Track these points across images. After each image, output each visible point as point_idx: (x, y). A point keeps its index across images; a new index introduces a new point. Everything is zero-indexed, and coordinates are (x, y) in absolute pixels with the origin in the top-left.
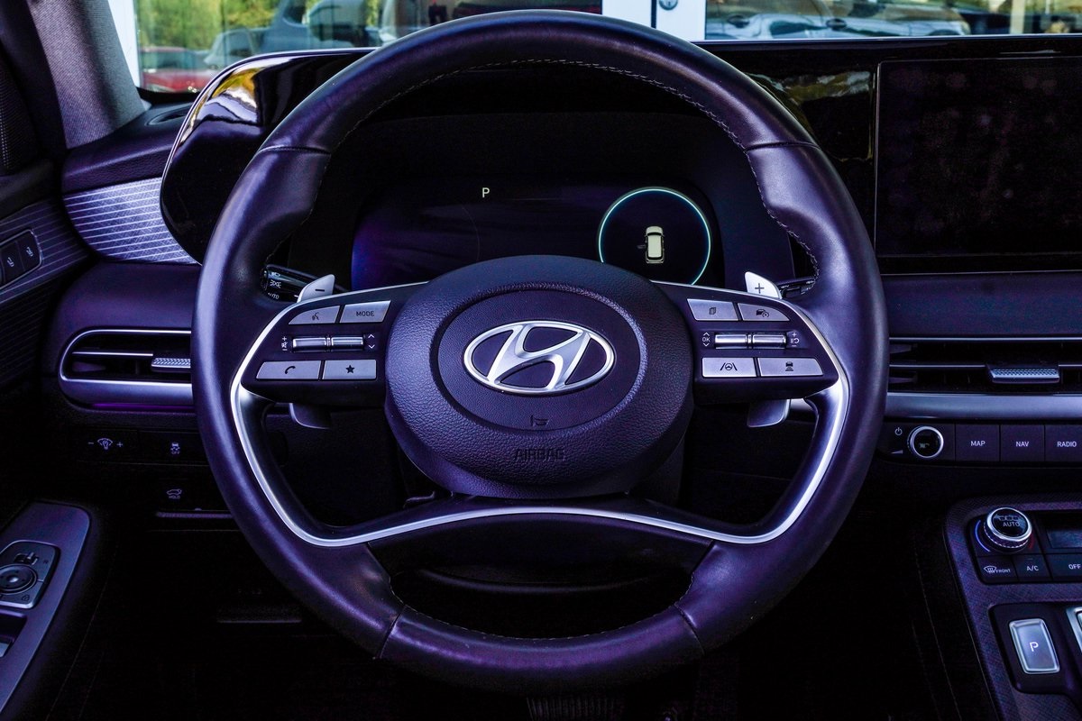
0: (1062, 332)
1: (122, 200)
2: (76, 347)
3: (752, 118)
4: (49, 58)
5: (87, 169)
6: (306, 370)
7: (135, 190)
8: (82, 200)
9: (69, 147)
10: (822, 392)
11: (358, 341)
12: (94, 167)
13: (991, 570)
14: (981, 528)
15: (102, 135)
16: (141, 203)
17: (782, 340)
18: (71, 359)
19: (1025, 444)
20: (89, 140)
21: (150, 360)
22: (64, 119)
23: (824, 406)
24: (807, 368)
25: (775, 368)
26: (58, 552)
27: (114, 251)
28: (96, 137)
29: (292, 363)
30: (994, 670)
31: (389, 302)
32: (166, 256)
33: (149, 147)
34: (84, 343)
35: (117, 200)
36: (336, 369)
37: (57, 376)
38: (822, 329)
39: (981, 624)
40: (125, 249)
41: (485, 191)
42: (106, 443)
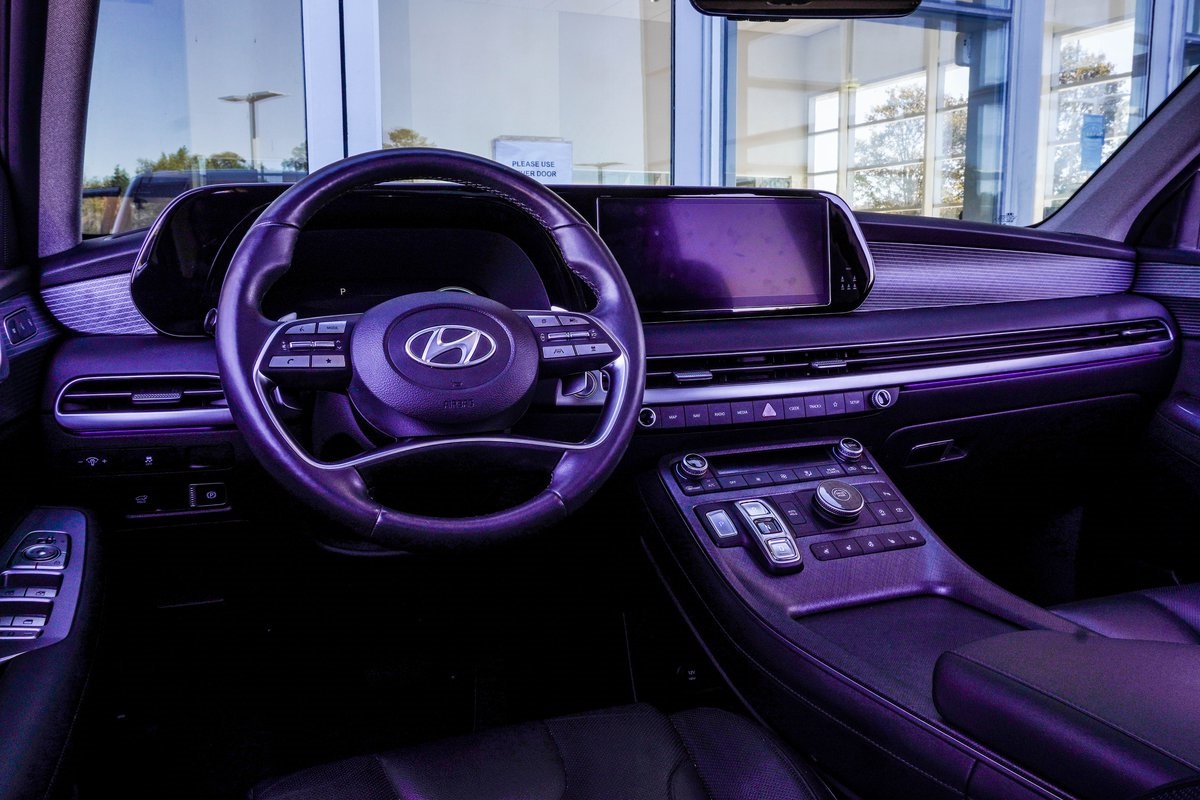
0: (710, 350)
1: (90, 291)
2: (66, 392)
3: (554, 212)
4: (42, 186)
5: (62, 269)
6: (301, 362)
7: (101, 284)
8: (56, 292)
9: (41, 255)
10: (610, 365)
11: (331, 344)
12: (67, 268)
13: (690, 488)
14: (680, 468)
15: (67, 248)
16: (106, 293)
17: (587, 334)
18: (64, 400)
19: (698, 416)
20: (57, 251)
21: (130, 397)
22: (40, 235)
23: (613, 372)
24: (603, 348)
25: (585, 350)
26: (69, 538)
27: (85, 328)
28: (63, 249)
29: (291, 357)
30: (704, 538)
31: (345, 322)
32: (128, 330)
33: (120, 251)
34: (74, 389)
35: (87, 291)
36: (320, 362)
37: (52, 411)
38: (608, 328)
39: (691, 518)
40: (94, 326)
41: (343, 291)
42: (93, 461)
